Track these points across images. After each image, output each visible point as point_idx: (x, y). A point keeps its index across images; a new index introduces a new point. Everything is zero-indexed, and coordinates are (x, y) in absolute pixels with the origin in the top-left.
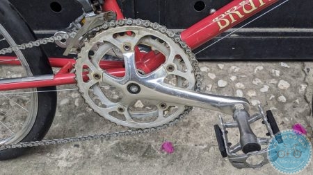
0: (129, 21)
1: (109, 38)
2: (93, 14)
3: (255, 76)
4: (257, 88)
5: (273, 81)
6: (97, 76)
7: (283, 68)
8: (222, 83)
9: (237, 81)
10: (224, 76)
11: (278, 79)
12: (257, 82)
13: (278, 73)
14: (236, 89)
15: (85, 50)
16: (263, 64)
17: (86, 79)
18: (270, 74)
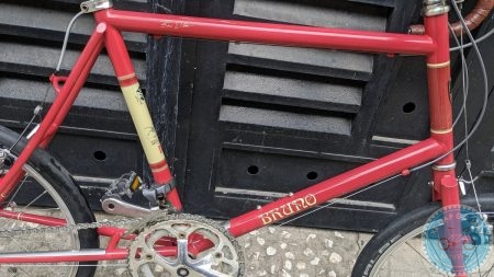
0: (188, 216)
1: (168, 227)
2: (157, 208)
3: (306, 246)
4: (307, 260)
5: (325, 253)
6: (149, 257)
7: (337, 238)
8: (271, 251)
9: (287, 250)
10: (274, 242)
11: (330, 251)
12: (309, 252)
13: (331, 243)
14: (286, 259)
15: (144, 235)
16: (317, 232)
17: (138, 257)
18: (323, 244)
